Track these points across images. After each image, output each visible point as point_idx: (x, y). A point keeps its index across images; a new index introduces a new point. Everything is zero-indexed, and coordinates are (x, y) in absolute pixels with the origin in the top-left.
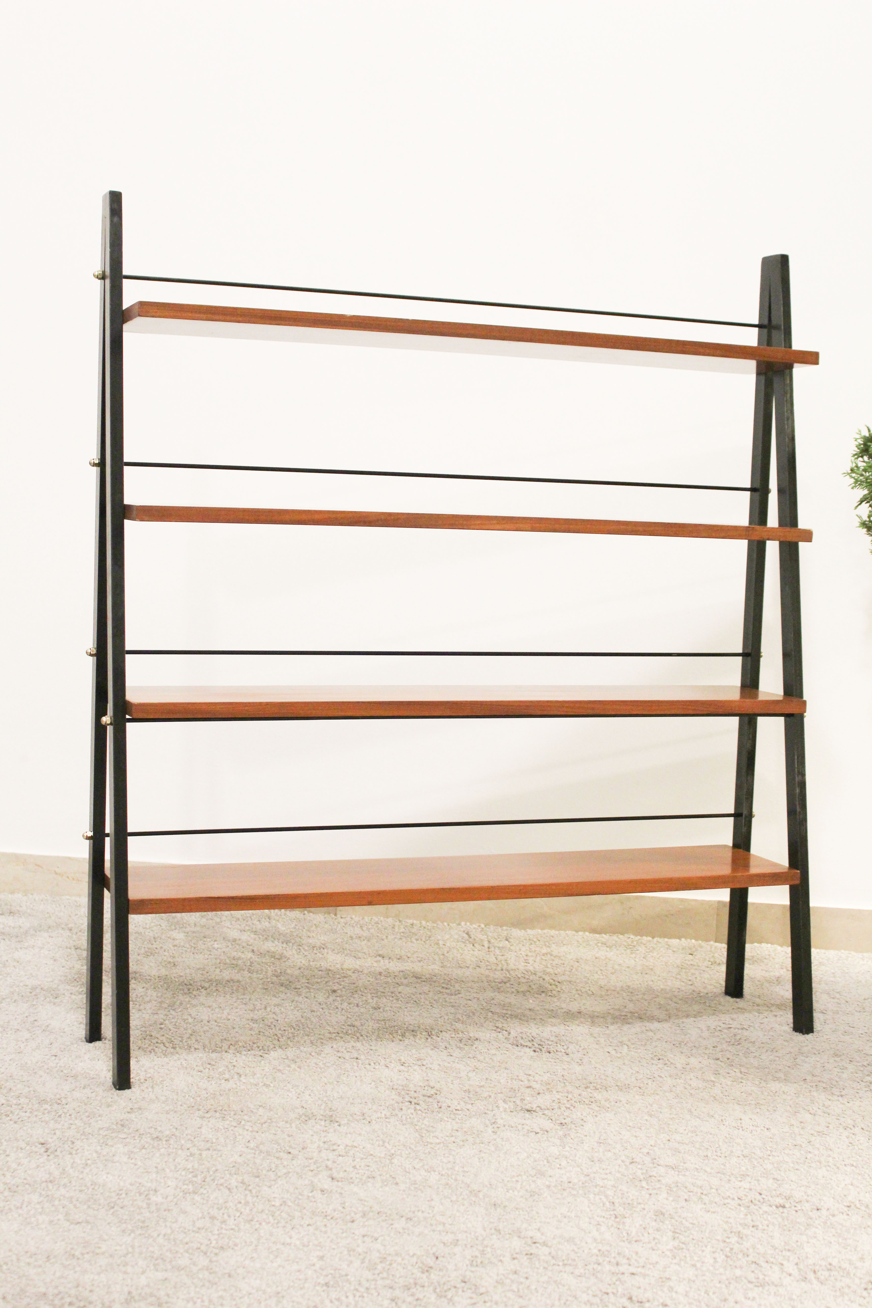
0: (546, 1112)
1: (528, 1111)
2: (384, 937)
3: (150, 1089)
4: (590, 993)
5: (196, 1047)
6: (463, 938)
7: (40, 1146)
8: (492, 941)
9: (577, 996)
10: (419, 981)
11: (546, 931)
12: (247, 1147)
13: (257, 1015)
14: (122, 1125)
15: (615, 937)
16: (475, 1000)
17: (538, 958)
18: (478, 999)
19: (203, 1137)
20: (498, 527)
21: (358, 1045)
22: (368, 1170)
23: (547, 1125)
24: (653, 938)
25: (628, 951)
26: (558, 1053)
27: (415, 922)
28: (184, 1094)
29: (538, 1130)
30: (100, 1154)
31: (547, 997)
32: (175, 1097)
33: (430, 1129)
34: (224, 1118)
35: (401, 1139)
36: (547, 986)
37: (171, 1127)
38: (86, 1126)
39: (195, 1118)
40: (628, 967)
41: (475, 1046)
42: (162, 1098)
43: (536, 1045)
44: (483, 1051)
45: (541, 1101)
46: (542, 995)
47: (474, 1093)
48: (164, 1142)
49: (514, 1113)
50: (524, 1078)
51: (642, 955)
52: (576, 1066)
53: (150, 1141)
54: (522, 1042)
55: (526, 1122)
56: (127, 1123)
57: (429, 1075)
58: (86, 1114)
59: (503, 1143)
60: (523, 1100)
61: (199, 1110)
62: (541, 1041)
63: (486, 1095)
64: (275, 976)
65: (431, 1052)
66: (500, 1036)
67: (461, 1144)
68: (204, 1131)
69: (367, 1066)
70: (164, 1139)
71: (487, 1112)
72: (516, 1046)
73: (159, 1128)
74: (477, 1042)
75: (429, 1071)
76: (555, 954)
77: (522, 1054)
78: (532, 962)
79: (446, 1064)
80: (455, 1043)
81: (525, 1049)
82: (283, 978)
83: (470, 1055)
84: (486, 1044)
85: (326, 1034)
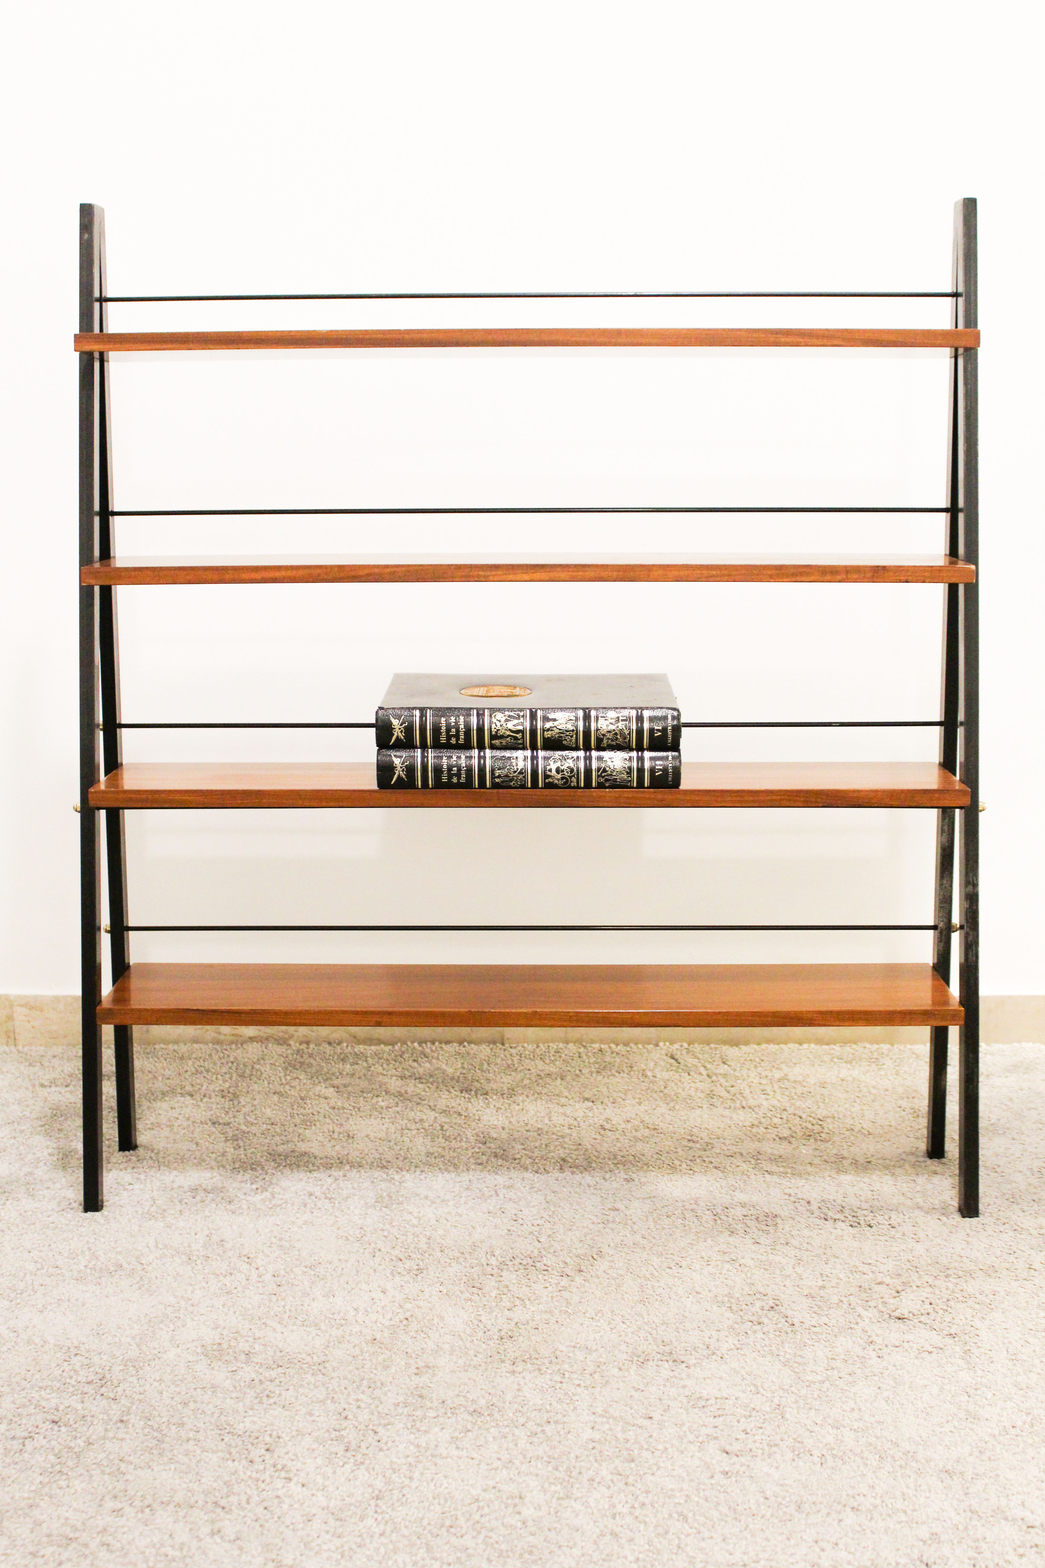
0: (922, 1319)
1: (899, 1319)
2: (578, 1072)
4: (866, 1133)
6: (671, 1065)
8: (709, 1066)
9: (852, 1138)
11: (763, 1046)
12: (594, 1413)
13: (493, 1204)
14: (421, 1396)
15: (847, 1048)
16: (738, 1155)
17: (776, 1087)
18: (742, 1154)
19: (531, 1403)
22: (763, 1433)
23: (936, 1339)
24: (892, 1045)
26: (880, 1226)
27: (603, 1046)
28: (470, 1339)
29: (930, 1349)
30: (418, 1446)
31: (819, 1143)
32: (460, 1343)
33: (799, 1359)
34: (539, 1370)
35: (775, 1380)
36: (810, 1126)
37: (483, 1392)
38: (378, 1403)
39: (504, 1374)
40: (887, 1090)
41: (780, 1226)
42: (446, 1346)
43: (850, 1217)
44: (793, 1233)
45: (908, 1304)
46: (812, 1140)
47: (819, 1298)
48: (488, 1418)
49: (885, 1324)
50: (866, 1269)
51: (893, 1071)
52: (915, 1244)
53: (470, 1418)
54: (830, 1214)
55: (907, 1337)
56: (424, 1392)
57: (749, 1275)
58: (365, 1383)
59: (899, 1372)
60: (885, 1303)
61: (503, 1362)
62: (853, 1211)
63: (835, 1299)
64: (480, 1142)
65: (731, 1239)
66: (800, 1208)
67: (850, 1379)
68: (527, 1395)
69: (668, 1270)
70: (486, 1414)
71: (852, 1326)
72: (826, 1220)
73: (468, 1395)
74: (779, 1220)
75: (746, 1269)
76: (792, 1078)
77: (839, 1232)
78: (771, 1093)
79: (760, 1257)
80: (753, 1224)
81: (839, 1224)
82: (493, 1146)
83: (782, 1241)
84: (791, 1221)
85: (591, 1226)
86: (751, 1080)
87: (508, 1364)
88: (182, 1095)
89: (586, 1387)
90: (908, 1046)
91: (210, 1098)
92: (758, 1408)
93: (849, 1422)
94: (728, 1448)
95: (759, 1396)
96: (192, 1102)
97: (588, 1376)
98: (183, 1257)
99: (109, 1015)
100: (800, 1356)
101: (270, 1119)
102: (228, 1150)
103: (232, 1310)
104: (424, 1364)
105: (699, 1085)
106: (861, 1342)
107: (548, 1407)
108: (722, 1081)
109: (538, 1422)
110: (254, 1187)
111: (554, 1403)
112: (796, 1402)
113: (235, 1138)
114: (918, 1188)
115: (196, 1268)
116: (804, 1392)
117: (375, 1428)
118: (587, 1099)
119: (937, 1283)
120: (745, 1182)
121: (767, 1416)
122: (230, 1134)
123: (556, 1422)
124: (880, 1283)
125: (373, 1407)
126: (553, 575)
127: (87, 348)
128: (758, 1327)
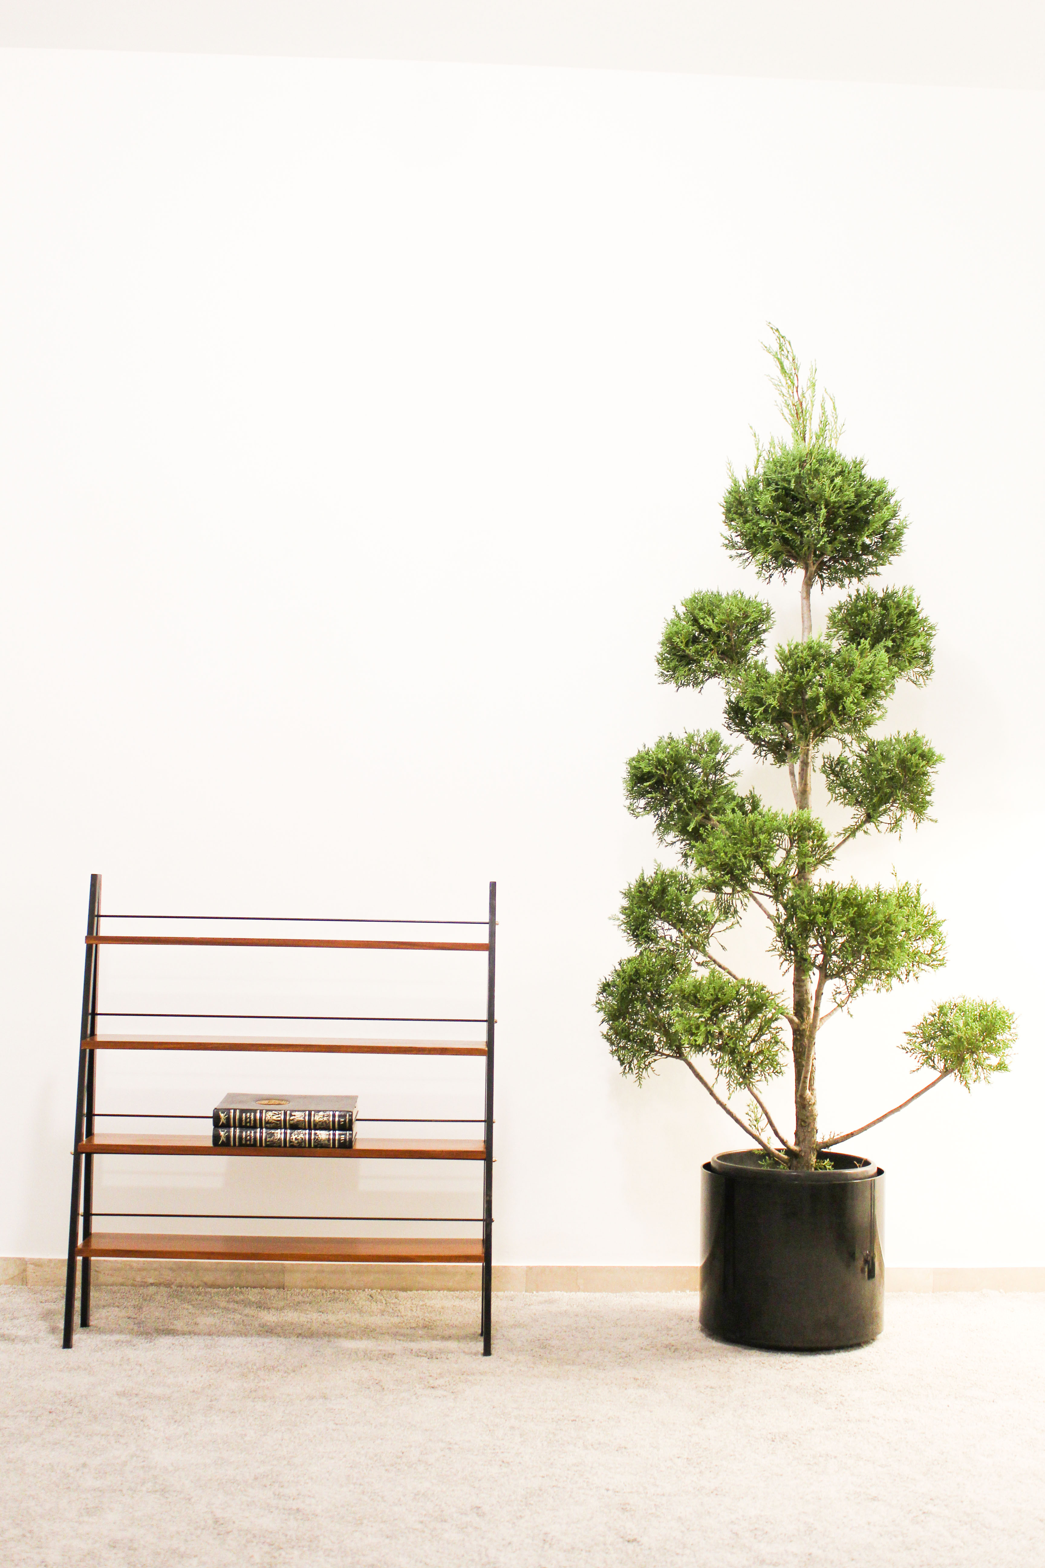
0: (443, 1387)
8: (387, 1299)
9: (446, 1327)
11: (419, 1292)
12: (284, 1413)
14: (211, 1407)
18: (388, 1333)
19: (258, 1410)
22: (354, 1419)
23: (445, 1393)
25: (473, 1301)
26: (442, 1359)
27: (336, 1291)
28: (237, 1391)
29: (440, 1396)
30: (206, 1421)
32: (232, 1392)
34: (265, 1401)
35: (367, 1405)
36: (428, 1323)
37: (238, 1407)
38: (191, 1409)
39: (249, 1401)
41: (394, 1358)
42: (226, 1393)
44: (399, 1360)
45: (439, 1382)
46: (426, 1328)
47: (400, 1381)
48: (238, 1414)
49: (425, 1389)
50: (426, 1372)
54: (421, 1355)
55: (432, 1393)
59: (423, 1403)
63: (407, 1381)
64: (261, 1327)
66: (407, 1352)
71: (410, 1389)
72: (417, 1357)
74: (395, 1356)
75: (371, 1372)
76: (428, 1304)
78: (415, 1311)
79: (380, 1368)
80: (382, 1357)
81: (423, 1358)
82: (266, 1328)
83: (393, 1362)
84: (400, 1356)
87: (251, 1399)
88: (114, 1307)
89: (284, 1406)
91: (128, 1308)
92: (356, 1412)
93: (393, 1416)
94: (337, 1422)
95: (358, 1409)
96: (118, 1309)
97: (286, 1403)
98: (110, 1364)
99: (80, 1252)
100: (382, 1398)
101: (157, 1316)
102: (135, 1328)
103: (131, 1381)
104: (214, 1398)
105: (379, 1307)
106: (411, 1394)
108: (392, 1305)
110: (146, 1341)
113: (139, 1323)
115: (116, 1368)
119: (456, 1376)
120: (386, 1343)
121: (358, 1414)
122: (137, 1322)
123: (267, 1415)
125: (189, 1410)
126: (297, 1049)
127: (91, 942)
128: (368, 1389)
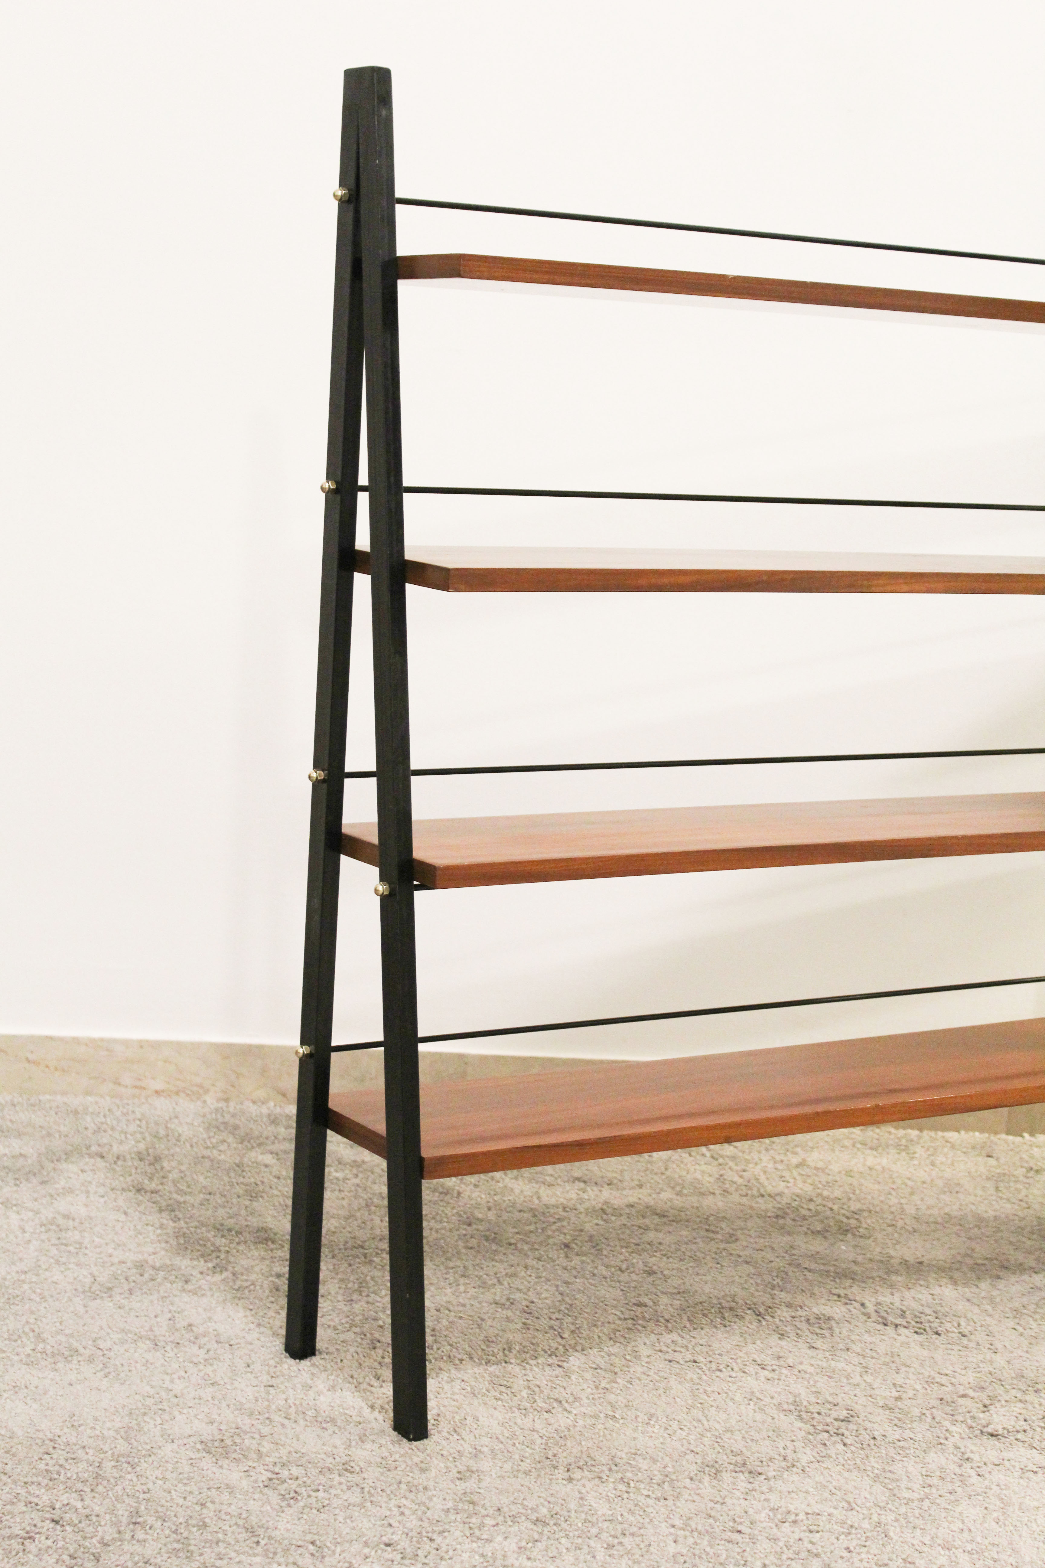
0: (1019, 1436)
1: (992, 1435)
3: (456, 1437)
4: (911, 1230)
5: (460, 1357)
7: (389, 1549)
9: (896, 1235)
10: (664, 1220)
12: (673, 1526)
13: (498, 1294)
14: (473, 1503)
16: (769, 1250)
18: (773, 1249)
19: (600, 1513)
20: (906, 588)
21: (674, 1336)
22: (868, 1552)
24: (921, 1130)
26: (950, 1335)
28: (511, 1442)
29: (1035, 1469)
30: (482, 1555)
31: (858, 1239)
32: (501, 1446)
33: (889, 1475)
34: (600, 1478)
35: (868, 1496)
36: (845, 1220)
37: (542, 1500)
38: (424, 1509)
39: (560, 1481)
40: (924, 1182)
41: (837, 1330)
42: (485, 1449)
43: (913, 1323)
44: (853, 1337)
45: (999, 1419)
46: (849, 1236)
47: (897, 1410)
48: (555, 1527)
49: (977, 1441)
50: (944, 1380)
51: (928, 1162)
52: (993, 1355)
53: (533, 1526)
54: (890, 1318)
55: (1005, 1455)
56: (475, 1498)
57: (812, 1382)
58: (403, 1486)
59: (1004, 1492)
60: (973, 1417)
61: (556, 1468)
62: (916, 1316)
63: (916, 1412)
64: (464, 1223)
65: (783, 1343)
66: (854, 1311)
67: (952, 1498)
68: (592, 1503)
69: (718, 1373)
70: (552, 1523)
71: (942, 1441)
72: (885, 1325)
73: (525, 1503)
74: (833, 1323)
75: (807, 1376)
77: (902, 1338)
78: (792, 1181)
79: (820, 1363)
80: (804, 1326)
81: (902, 1330)
82: (481, 1228)
83: (841, 1346)
84: (847, 1324)
85: (618, 1322)
86: (763, 1164)
87: (562, 1469)
89: (658, 1499)
90: (940, 1133)
91: (125, 1160)
92: (856, 1525)
93: (960, 1543)
95: (854, 1512)
96: (104, 1164)
97: (656, 1486)
98: (148, 1342)
100: (890, 1471)
101: (205, 1187)
102: (165, 1222)
103: (224, 1404)
104: (465, 1468)
105: (704, 1167)
106: (956, 1459)
107: (620, 1519)
108: (731, 1164)
109: (613, 1533)
110: (210, 1265)
111: (625, 1514)
112: (897, 1520)
114: (983, 1294)
115: (167, 1355)
116: (903, 1510)
117: (430, 1535)
118: (578, 1179)
119: (1028, 1398)
120: (783, 1279)
121: (869, 1534)
122: (164, 1204)
123: (633, 1535)
124: (964, 1396)
125: (419, 1513)
128: (837, 1439)
